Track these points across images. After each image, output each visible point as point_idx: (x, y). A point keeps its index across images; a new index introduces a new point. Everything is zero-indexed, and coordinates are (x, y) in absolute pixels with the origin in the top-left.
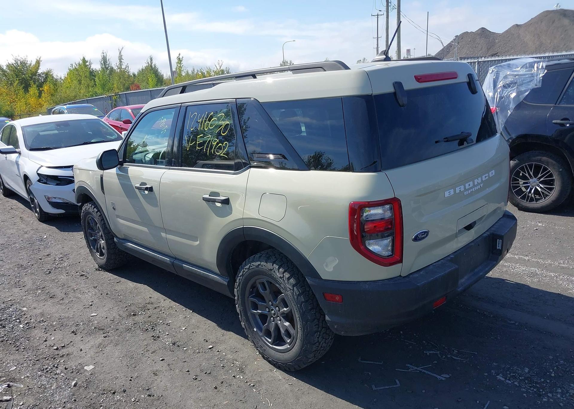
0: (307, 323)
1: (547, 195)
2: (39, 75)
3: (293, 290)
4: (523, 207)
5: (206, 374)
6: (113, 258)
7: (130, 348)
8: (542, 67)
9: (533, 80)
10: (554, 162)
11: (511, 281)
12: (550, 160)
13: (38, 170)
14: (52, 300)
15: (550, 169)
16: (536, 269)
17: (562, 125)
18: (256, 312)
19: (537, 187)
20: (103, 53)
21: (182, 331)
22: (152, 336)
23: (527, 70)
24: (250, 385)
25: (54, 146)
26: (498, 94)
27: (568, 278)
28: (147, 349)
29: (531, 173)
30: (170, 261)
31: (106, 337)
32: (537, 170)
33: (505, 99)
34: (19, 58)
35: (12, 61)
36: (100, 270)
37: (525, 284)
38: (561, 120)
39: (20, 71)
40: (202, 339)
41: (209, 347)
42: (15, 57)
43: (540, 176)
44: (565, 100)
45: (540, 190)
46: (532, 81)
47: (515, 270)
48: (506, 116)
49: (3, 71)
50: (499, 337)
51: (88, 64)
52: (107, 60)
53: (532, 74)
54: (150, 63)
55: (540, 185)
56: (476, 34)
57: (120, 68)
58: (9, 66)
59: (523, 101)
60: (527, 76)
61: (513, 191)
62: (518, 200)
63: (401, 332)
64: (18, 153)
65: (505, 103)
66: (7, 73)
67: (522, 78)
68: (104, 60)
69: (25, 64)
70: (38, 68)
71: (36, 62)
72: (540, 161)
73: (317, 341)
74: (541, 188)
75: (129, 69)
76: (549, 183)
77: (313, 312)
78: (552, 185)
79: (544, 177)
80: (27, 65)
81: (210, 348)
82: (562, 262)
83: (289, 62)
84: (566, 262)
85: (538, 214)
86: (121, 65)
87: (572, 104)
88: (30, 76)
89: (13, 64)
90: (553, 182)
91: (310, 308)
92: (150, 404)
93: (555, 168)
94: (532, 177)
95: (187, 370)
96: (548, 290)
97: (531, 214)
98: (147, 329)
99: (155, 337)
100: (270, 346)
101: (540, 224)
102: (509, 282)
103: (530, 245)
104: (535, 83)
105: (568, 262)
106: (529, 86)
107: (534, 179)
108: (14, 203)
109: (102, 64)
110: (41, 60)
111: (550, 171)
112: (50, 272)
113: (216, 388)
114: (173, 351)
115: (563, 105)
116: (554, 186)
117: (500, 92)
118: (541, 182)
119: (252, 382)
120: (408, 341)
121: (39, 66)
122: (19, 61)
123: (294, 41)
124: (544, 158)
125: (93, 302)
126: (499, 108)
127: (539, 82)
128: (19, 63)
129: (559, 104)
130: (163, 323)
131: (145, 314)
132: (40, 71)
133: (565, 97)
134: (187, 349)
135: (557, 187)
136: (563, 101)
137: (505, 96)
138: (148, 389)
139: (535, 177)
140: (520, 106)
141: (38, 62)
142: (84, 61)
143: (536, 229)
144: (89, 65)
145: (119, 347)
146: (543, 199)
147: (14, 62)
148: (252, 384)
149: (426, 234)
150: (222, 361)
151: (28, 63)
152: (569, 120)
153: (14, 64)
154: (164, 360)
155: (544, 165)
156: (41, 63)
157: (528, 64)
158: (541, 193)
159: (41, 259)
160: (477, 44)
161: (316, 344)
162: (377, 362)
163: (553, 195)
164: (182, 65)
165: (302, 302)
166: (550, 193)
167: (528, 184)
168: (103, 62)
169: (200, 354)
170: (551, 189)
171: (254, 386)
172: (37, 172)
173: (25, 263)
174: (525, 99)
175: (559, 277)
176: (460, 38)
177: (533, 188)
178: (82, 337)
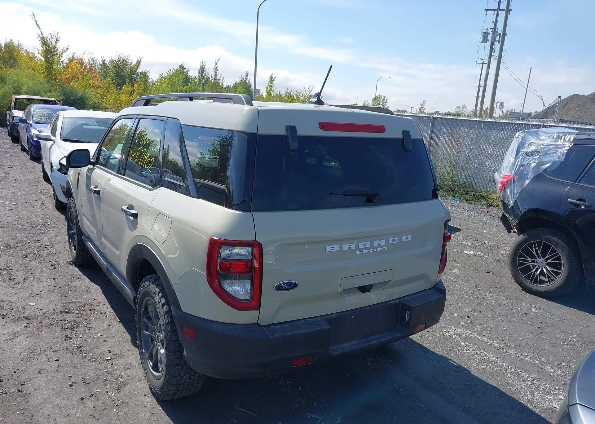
0: (169, 353)
1: (552, 280)
2: (138, 75)
3: (164, 317)
4: (526, 288)
5: (84, 384)
6: (80, 254)
7: (38, 343)
8: (569, 139)
9: (557, 152)
10: (564, 245)
11: (454, 362)
12: (560, 242)
13: (61, 160)
14: (9, 283)
15: (558, 252)
16: (492, 356)
17: (578, 206)
18: (146, 333)
19: (544, 269)
20: (202, 63)
21: (96, 337)
22: (66, 336)
23: (553, 140)
24: (114, 404)
25: (87, 140)
26: (519, 161)
27: (520, 373)
28: (52, 347)
29: (539, 252)
30: (106, 266)
31: (26, 327)
32: (545, 250)
33: (525, 168)
34: (122, 56)
35: (115, 58)
36: (71, 264)
37: (467, 369)
38: (577, 200)
39: (120, 67)
40: (106, 350)
41: (107, 358)
42: (119, 54)
43: (547, 256)
44: (586, 180)
45: (545, 272)
46: (555, 152)
47: (468, 352)
48: (523, 185)
49: (106, 66)
50: (395, 418)
51: (185, 71)
52: (205, 70)
53: (557, 145)
54: (245, 78)
55: (547, 267)
56: (587, 98)
57: (215, 79)
58: (111, 61)
59: (543, 173)
60: (552, 147)
61: (519, 268)
62: (522, 278)
63: (300, 388)
64: (53, 141)
65: (524, 171)
66: (109, 68)
67: (546, 148)
68: (202, 70)
69: (127, 62)
70: (137, 68)
71: (137, 62)
72: (549, 240)
73: (178, 374)
74: (547, 270)
75: (224, 81)
76: (556, 266)
77: (177, 344)
78: (560, 269)
79: (551, 259)
80: (128, 63)
81: (107, 360)
82: (527, 355)
83: (383, 98)
84: (531, 355)
85: (540, 298)
86: (216, 75)
87: (593, 185)
88: (129, 73)
89: (115, 61)
90: (560, 267)
91: (174, 339)
92: (13, 399)
93: (564, 251)
94: (540, 257)
95: (70, 375)
96: (488, 381)
97: (533, 296)
98: (67, 328)
99: (68, 337)
100: (151, 370)
101: (533, 310)
102: (453, 363)
103: (505, 329)
104: (558, 156)
105: (533, 356)
106: (552, 158)
107: (542, 259)
108: (47, 187)
109: (199, 72)
110: (142, 60)
111: (558, 254)
112: (27, 257)
113: (82, 399)
114: (73, 355)
115: (583, 184)
116: (561, 271)
117: (521, 159)
118: (549, 264)
119: (120, 401)
120: (299, 399)
121: (139, 66)
122: (121, 58)
123: (390, 77)
124: (554, 239)
125: (41, 292)
126: (518, 176)
127: (563, 154)
128: (121, 60)
129: (579, 182)
130: (85, 326)
131: (77, 313)
132: (139, 71)
133: (586, 175)
134: (86, 356)
135: (564, 271)
136: (583, 179)
137: (526, 164)
138: (23, 385)
139: (543, 257)
140: (539, 177)
141: (139, 63)
142: (182, 67)
143: (524, 314)
144: (187, 72)
145: (30, 339)
146: (548, 283)
147: (117, 59)
148: (116, 404)
149: (293, 286)
150: (108, 374)
151: (129, 61)
152: (586, 202)
153: (117, 61)
154: (58, 360)
155: (553, 246)
156: (141, 63)
157: (556, 134)
158: (546, 275)
159: (29, 243)
160: (587, 108)
161: (177, 377)
162: (251, 412)
163: (558, 281)
164: (273, 84)
165: (169, 332)
166: (556, 278)
167: (535, 263)
168: (200, 71)
169: (94, 363)
170: (557, 274)
171: (117, 405)
172: (60, 161)
173: (12, 243)
174: (545, 171)
175: (510, 370)
176: (569, 100)
177: (539, 269)
178: (6, 322)
